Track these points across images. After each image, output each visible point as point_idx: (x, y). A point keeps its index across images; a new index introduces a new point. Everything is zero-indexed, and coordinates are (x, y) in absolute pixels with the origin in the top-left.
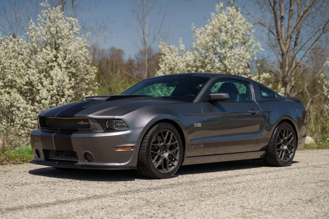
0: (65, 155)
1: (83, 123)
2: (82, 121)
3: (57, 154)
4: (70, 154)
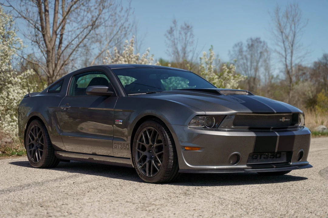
0: (264, 158)
1: (285, 120)
2: (284, 118)
3: (254, 157)
4: (271, 155)
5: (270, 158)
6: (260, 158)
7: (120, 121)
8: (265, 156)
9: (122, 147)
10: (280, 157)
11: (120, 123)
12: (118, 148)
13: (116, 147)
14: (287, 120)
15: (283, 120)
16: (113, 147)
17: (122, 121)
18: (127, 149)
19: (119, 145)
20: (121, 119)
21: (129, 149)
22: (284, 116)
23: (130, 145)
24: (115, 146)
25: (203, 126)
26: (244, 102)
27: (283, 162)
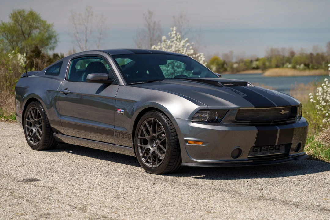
0: (264, 150)
1: (284, 112)
2: (284, 110)
3: (255, 150)
4: (271, 147)
5: (270, 150)
6: (260, 151)
7: (121, 110)
8: (265, 149)
9: (123, 136)
10: (279, 149)
11: (121, 113)
12: (119, 137)
13: (118, 136)
14: (286, 112)
15: (283, 112)
16: (115, 136)
17: (123, 111)
18: (129, 138)
19: (120, 134)
20: (122, 109)
21: (130, 138)
22: (283, 109)
23: (131, 135)
24: (117, 134)
25: (206, 120)
26: (246, 95)
27: (281, 153)
